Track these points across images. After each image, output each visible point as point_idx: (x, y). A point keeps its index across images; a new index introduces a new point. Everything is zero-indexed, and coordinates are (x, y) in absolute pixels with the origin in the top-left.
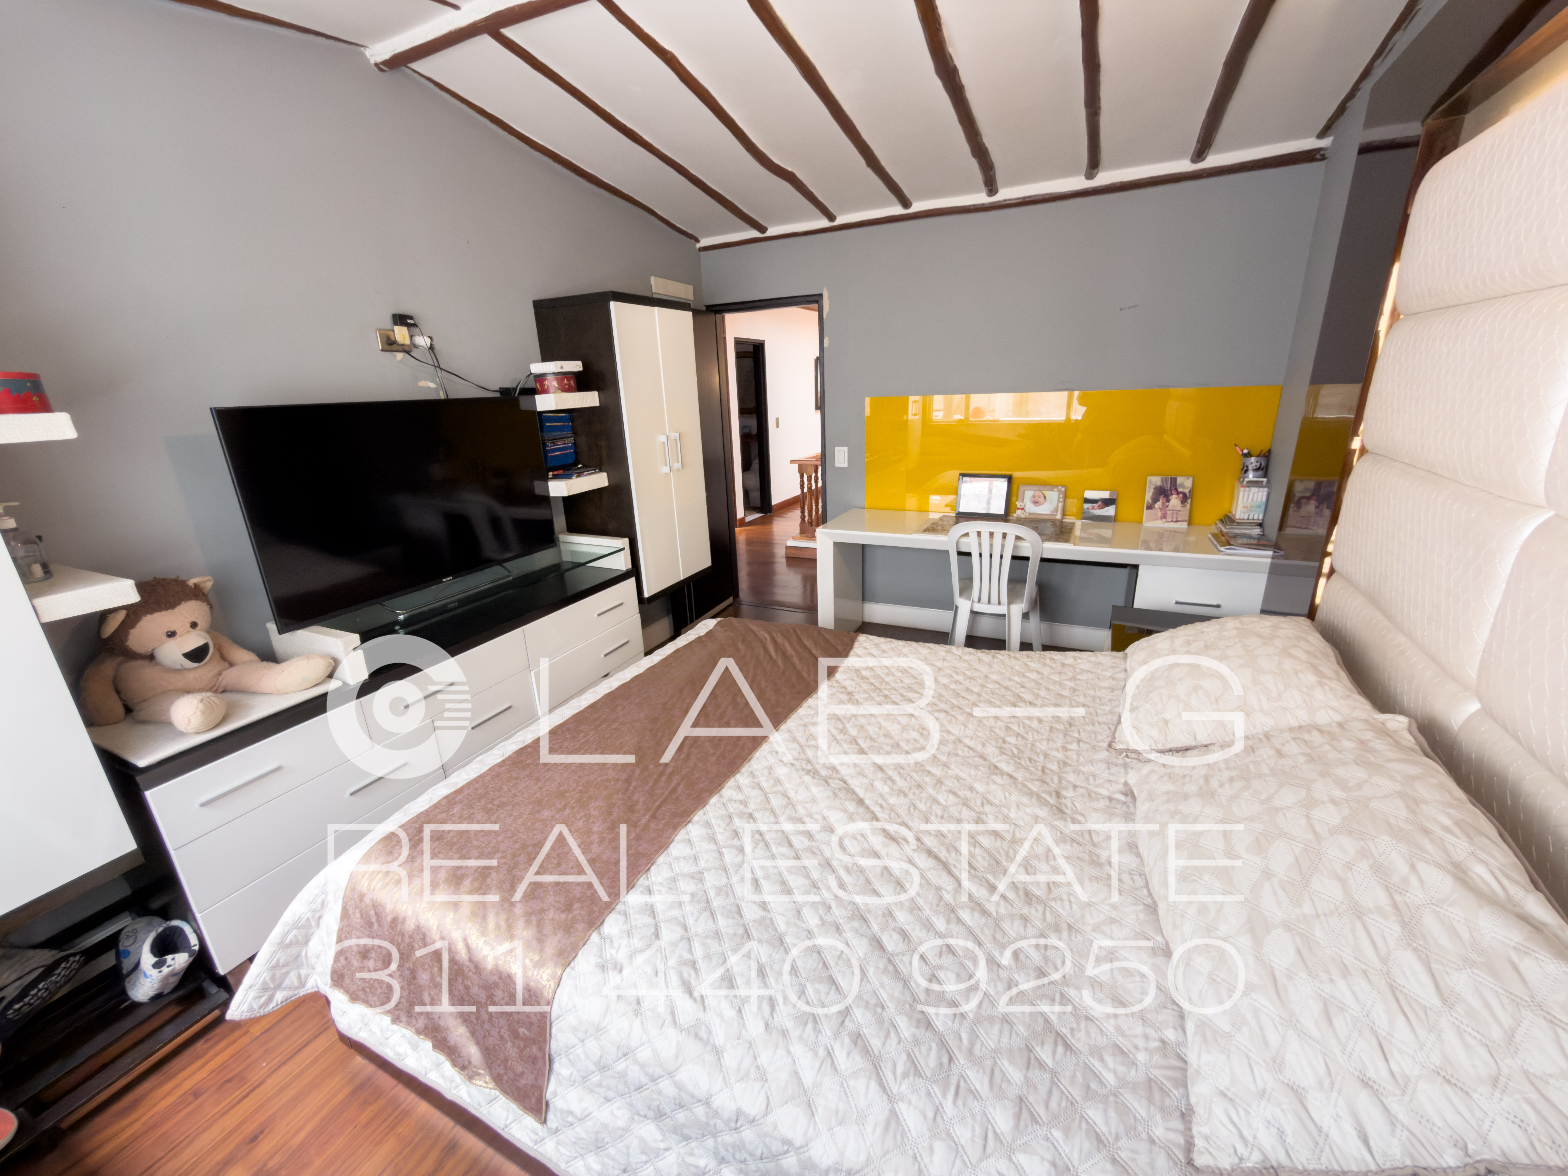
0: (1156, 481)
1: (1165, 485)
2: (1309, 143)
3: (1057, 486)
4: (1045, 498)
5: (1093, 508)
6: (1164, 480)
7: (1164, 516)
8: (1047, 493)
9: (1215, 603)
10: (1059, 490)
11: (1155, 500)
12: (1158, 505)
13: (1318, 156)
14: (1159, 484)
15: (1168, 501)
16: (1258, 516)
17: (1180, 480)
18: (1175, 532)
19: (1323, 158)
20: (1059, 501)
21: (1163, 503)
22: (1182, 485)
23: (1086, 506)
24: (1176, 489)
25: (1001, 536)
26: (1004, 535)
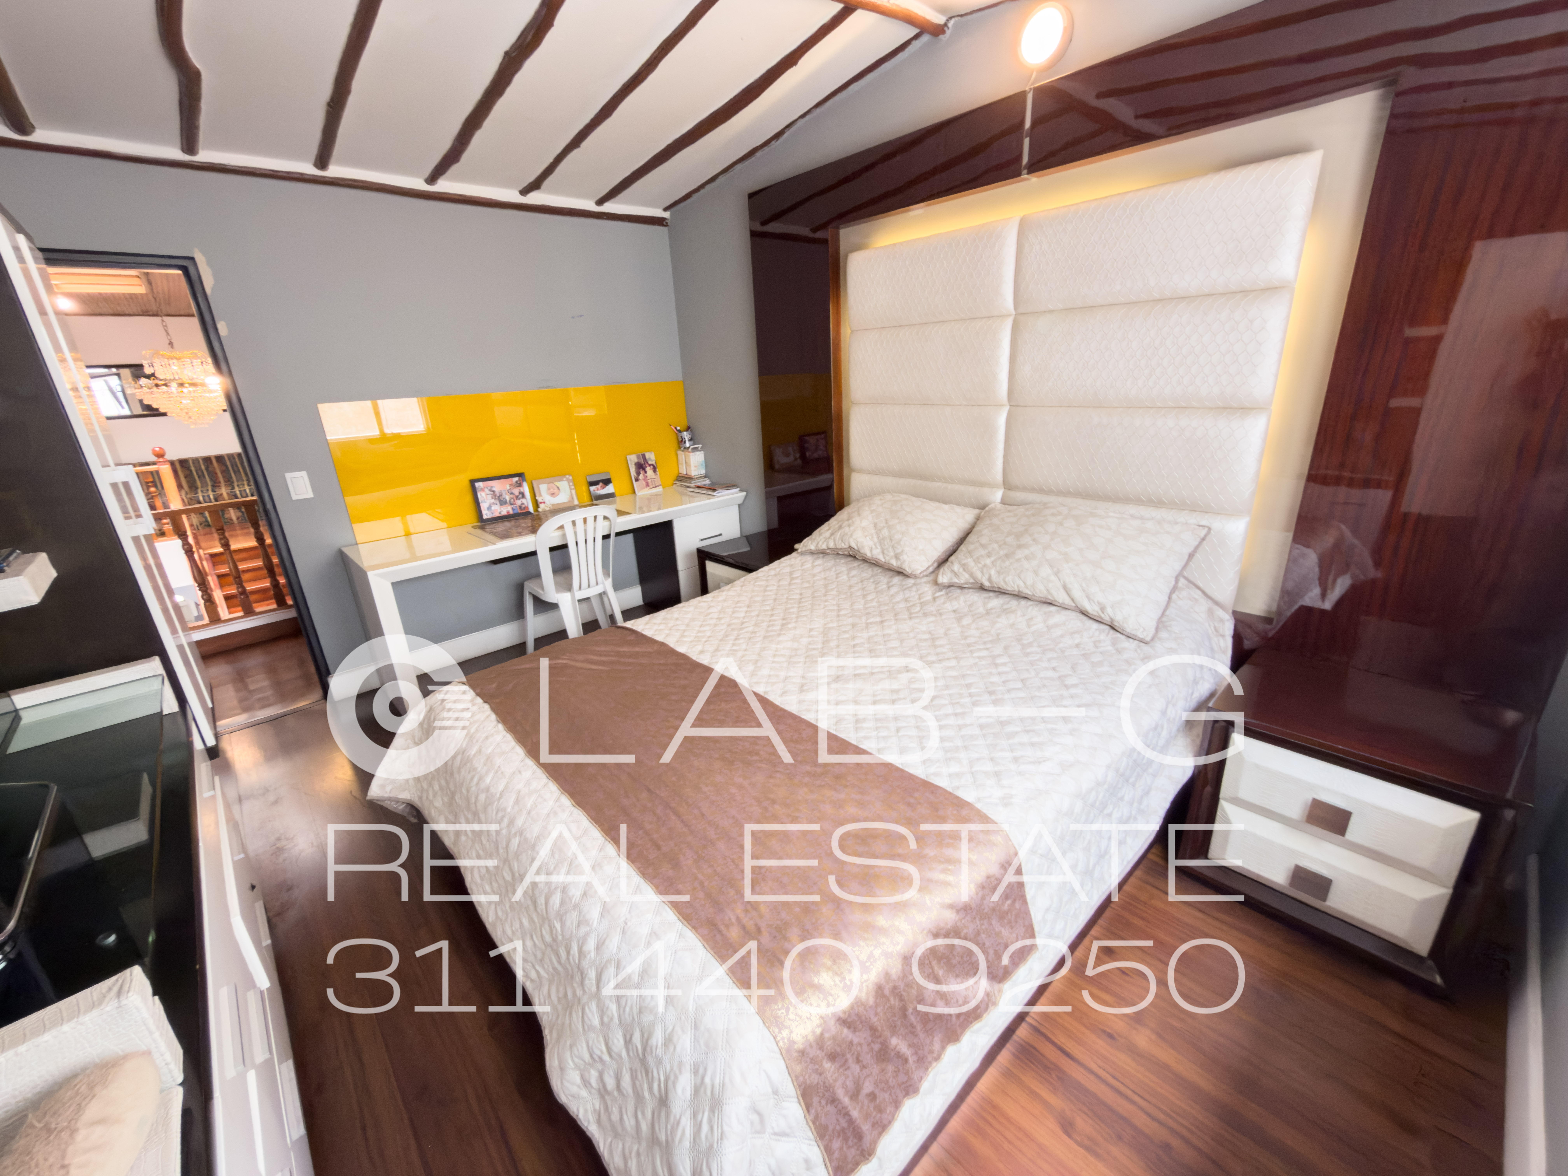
0: (633, 459)
1: (640, 461)
2: (658, 213)
3: (564, 475)
4: (558, 488)
5: (598, 490)
6: (638, 457)
7: (647, 485)
8: (558, 484)
9: (718, 534)
10: (568, 480)
11: (638, 474)
12: (641, 477)
13: (664, 223)
14: (636, 461)
15: (646, 472)
16: (703, 472)
17: (647, 455)
18: (657, 495)
19: (667, 225)
20: (571, 489)
21: (644, 475)
22: (650, 459)
23: (592, 488)
24: (647, 463)
25: (571, 524)
26: (574, 523)
